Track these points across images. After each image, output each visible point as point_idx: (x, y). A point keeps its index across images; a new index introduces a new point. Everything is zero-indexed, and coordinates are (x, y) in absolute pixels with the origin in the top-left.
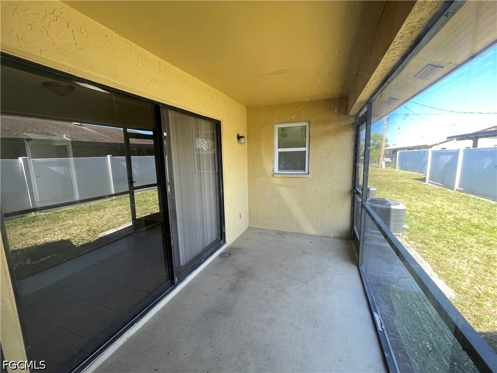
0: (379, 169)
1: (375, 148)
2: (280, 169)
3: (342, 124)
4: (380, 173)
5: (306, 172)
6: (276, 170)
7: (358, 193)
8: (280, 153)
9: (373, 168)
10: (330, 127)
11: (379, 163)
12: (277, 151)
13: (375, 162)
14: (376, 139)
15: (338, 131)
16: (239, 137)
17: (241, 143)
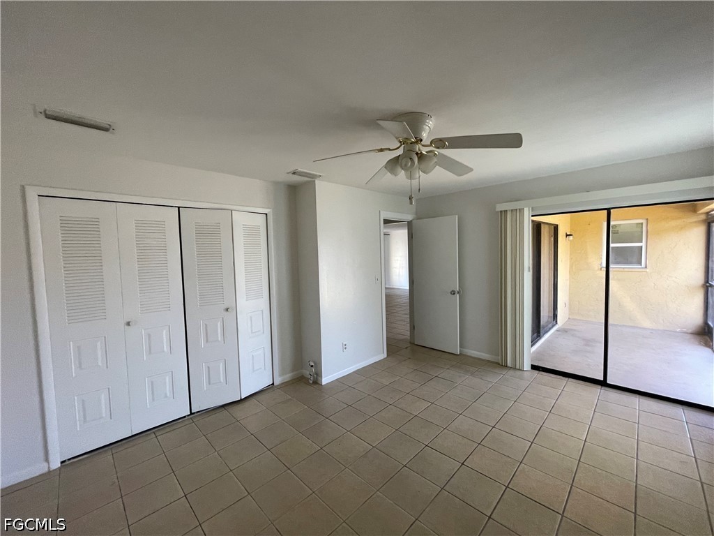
5: (644, 266)
16: (567, 235)
17: (570, 241)
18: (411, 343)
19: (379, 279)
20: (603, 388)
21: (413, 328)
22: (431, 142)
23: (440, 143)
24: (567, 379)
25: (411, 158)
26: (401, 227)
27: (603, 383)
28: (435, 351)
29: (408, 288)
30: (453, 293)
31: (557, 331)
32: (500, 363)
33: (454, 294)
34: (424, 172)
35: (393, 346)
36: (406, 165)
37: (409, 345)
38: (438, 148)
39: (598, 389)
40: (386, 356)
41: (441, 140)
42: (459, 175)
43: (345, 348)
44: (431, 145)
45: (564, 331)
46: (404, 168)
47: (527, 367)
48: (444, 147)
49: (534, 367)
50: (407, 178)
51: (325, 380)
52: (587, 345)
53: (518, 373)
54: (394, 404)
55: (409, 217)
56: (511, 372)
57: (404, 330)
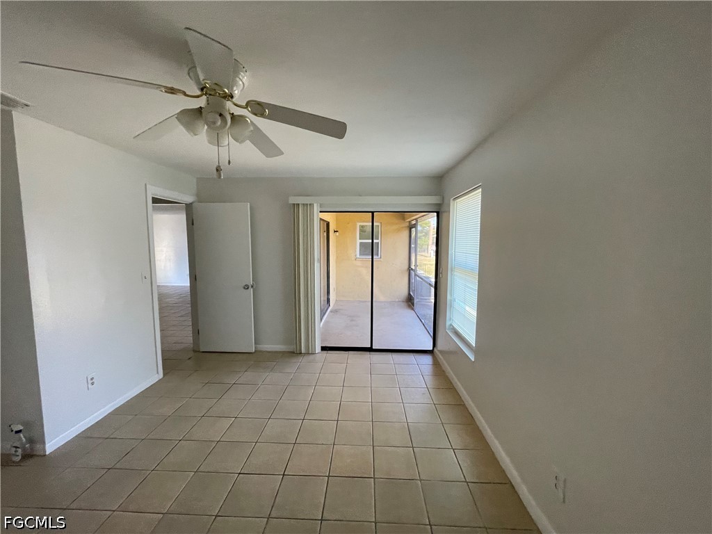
0: (428, 258)
1: (424, 236)
2: (360, 255)
3: (401, 226)
4: (428, 263)
5: (379, 256)
6: (358, 256)
7: (412, 269)
8: (361, 243)
9: (423, 258)
10: (395, 227)
11: (428, 252)
12: (359, 241)
13: (424, 251)
14: (424, 225)
15: (399, 230)
16: (335, 231)
17: (336, 236)
18: (195, 351)
19: (148, 277)
20: (371, 353)
21: (197, 332)
22: (248, 103)
23: (259, 108)
24: (347, 352)
25: (221, 115)
26: (178, 209)
27: (370, 350)
28: (227, 355)
29: (188, 284)
30: (246, 287)
31: (331, 312)
32: (294, 352)
33: (248, 288)
34: (236, 140)
35: (172, 362)
36: (214, 123)
37: (191, 354)
38: (256, 115)
39: (367, 355)
40: (161, 375)
41: (259, 104)
42: (268, 156)
43: (93, 384)
44: (246, 107)
45: (335, 311)
46: (211, 125)
47: (318, 349)
48: (262, 115)
49: (324, 349)
50: (210, 142)
51: (51, 446)
52: (352, 320)
53: (311, 357)
54: (184, 439)
55: (189, 199)
56: (306, 359)
57: (186, 337)
